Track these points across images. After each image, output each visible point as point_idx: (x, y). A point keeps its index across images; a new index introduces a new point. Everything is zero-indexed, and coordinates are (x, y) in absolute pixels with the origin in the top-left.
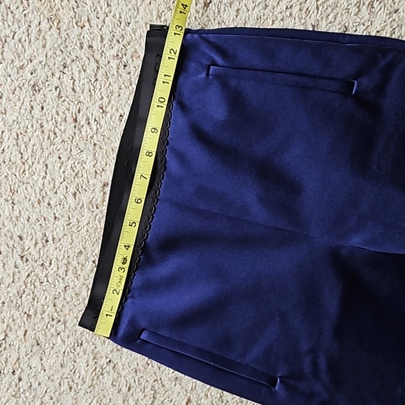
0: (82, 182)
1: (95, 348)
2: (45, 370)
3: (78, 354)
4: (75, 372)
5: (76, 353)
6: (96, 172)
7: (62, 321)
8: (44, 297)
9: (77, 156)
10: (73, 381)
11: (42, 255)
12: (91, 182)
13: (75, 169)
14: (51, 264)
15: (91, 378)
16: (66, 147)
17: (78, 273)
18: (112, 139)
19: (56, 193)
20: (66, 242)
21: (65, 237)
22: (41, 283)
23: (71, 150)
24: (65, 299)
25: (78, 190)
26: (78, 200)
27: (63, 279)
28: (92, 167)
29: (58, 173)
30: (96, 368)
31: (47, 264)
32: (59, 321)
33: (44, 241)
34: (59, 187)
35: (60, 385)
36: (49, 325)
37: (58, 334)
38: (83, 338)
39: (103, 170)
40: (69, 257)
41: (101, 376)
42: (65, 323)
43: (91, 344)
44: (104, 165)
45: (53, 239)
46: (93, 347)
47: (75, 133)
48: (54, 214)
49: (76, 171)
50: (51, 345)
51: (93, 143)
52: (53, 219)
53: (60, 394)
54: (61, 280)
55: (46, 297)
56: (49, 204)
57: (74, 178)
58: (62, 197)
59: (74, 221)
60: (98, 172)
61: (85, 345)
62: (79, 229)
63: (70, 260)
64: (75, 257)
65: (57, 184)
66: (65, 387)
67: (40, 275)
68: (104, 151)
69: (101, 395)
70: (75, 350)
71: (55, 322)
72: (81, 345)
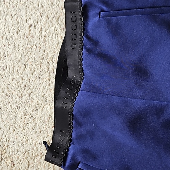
0: (20, 25)
1: (25, 109)
2: (3, 122)
3: (18, 113)
4: (16, 123)
5: (17, 113)
6: (27, 20)
7: (11, 96)
8: (3, 84)
9: (19, 13)
10: (15, 127)
11: (3, 64)
12: (25, 25)
13: (17, 19)
14: (7, 68)
15: (23, 125)
16: (14, 9)
17: (18, 71)
18: (34, 2)
19: (10, 32)
20: (13, 56)
21: (13, 54)
22: (2, 77)
23: (16, 11)
24: (13, 85)
25: (18, 30)
26: (18, 35)
27: (12, 75)
28: (25, 17)
29: (10, 23)
30: (25, 120)
31: (5, 68)
32: (10, 96)
33: (4, 56)
34: (11, 30)
35: (9, 129)
36: (5, 98)
37: (9, 103)
38: (20, 105)
39: (30, 18)
40: (14, 63)
41: (27, 125)
42: (12, 97)
43: (23, 107)
44: (30, 16)
45: (8, 55)
46: (24, 109)
47: (18, 2)
48: (9, 43)
49: (18, 21)
50: (6, 108)
51: (25, 6)
52: (8, 45)
53: (9, 134)
54: (11, 76)
55: (4, 84)
56: (6, 38)
57: (17, 24)
58: (12, 34)
59: (17, 45)
60: (27, 19)
61: (21, 108)
62: (19, 49)
63: (15, 65)
64: (17, 63)
65: (10, 28)
66: (11, 130)
67: (2, 73)
68: (30, 9)
69: (27, 135)
70: (16, 111)
71: (8, 97)
72: (19, 108)
